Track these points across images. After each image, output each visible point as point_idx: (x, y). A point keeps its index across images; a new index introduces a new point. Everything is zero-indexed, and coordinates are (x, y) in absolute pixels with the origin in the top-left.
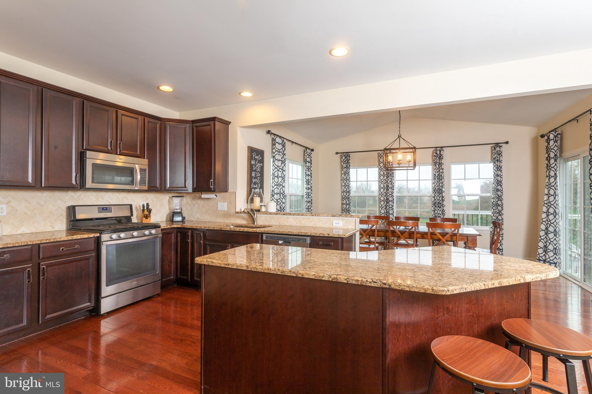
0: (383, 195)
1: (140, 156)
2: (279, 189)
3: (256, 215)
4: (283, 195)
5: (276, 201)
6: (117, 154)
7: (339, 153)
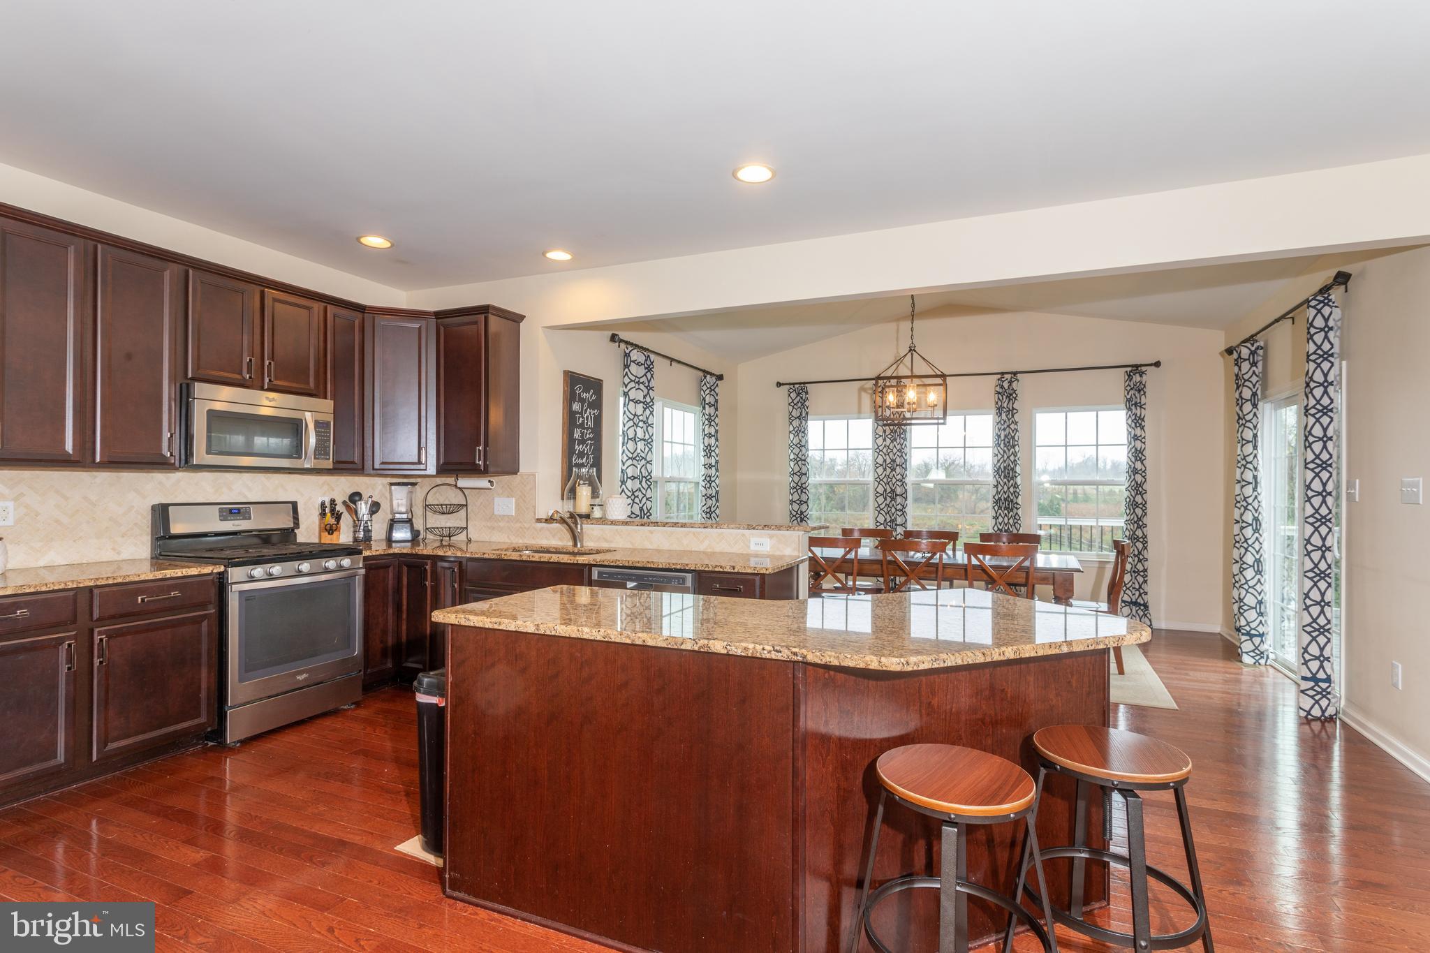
0: (881, 482)
1: (314, 392)
2: (639, 467)
3: (579, 526)
4: (648, 480)
5: (630, 494)
6: (262, 389)
7: (784, 384)
